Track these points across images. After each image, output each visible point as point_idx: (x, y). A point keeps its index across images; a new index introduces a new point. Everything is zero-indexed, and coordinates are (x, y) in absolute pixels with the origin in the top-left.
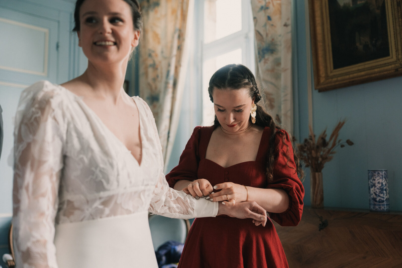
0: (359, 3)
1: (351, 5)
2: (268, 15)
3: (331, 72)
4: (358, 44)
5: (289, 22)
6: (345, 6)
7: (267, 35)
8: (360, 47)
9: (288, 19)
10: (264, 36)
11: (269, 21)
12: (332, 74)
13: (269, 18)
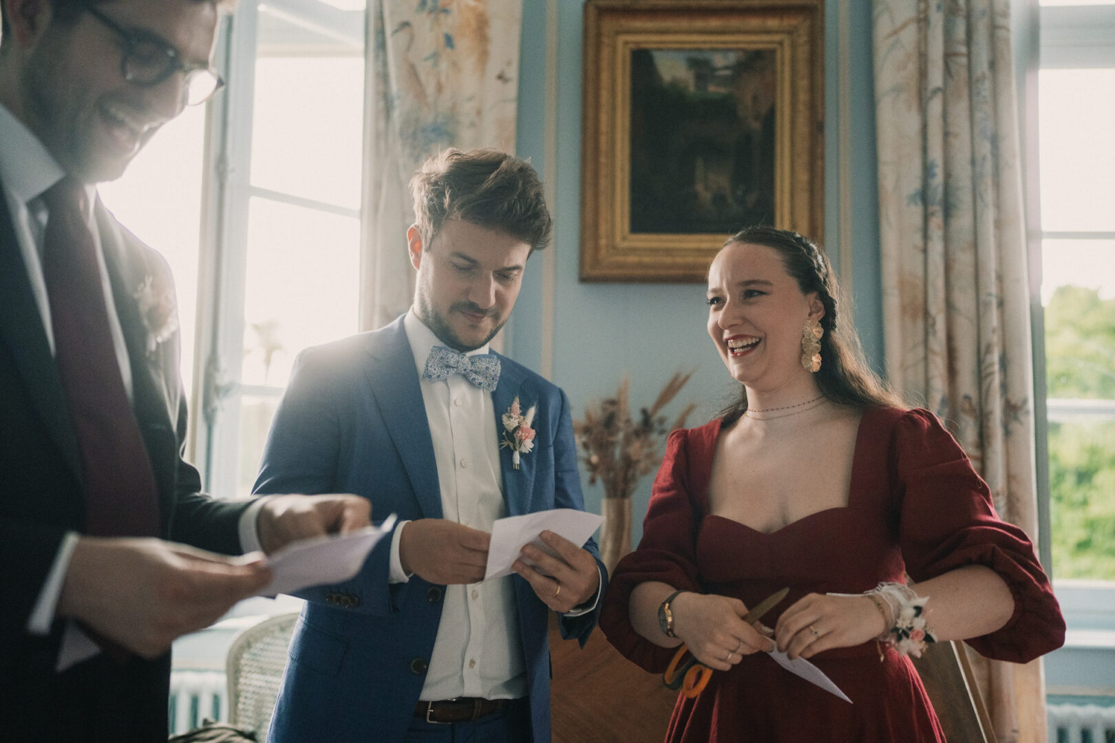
0: (712, 89)
1: (692, 88)
2: (445, 30)
3: (624, 238)
4: (699, 187)
5: (513, 73)
6: (674, 84)
7: (440, 88)
8: (706, 196)
9: (509, 63)
10: (430, 90)
11: (449, 50)
12: (625, 244)
13: (449, 41)
